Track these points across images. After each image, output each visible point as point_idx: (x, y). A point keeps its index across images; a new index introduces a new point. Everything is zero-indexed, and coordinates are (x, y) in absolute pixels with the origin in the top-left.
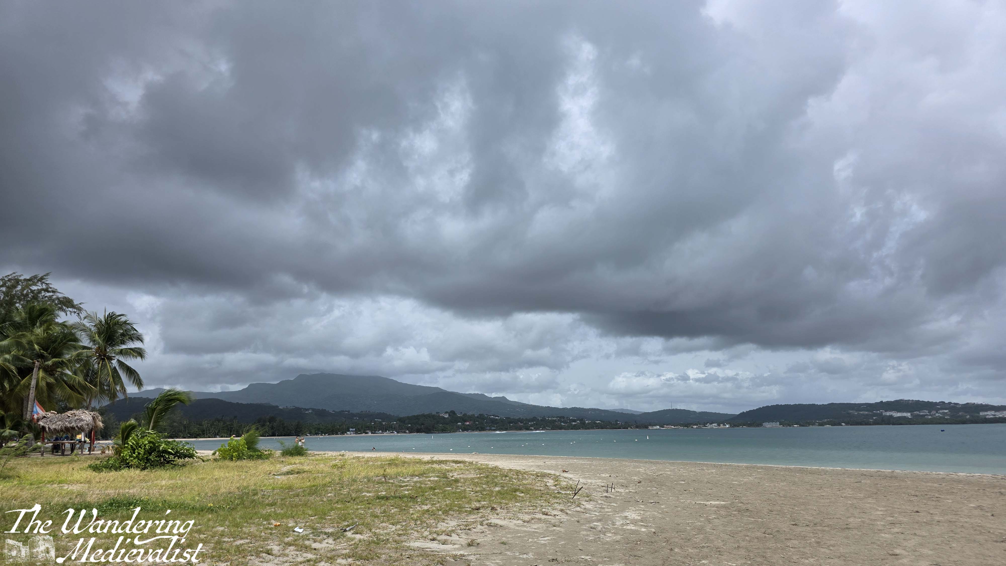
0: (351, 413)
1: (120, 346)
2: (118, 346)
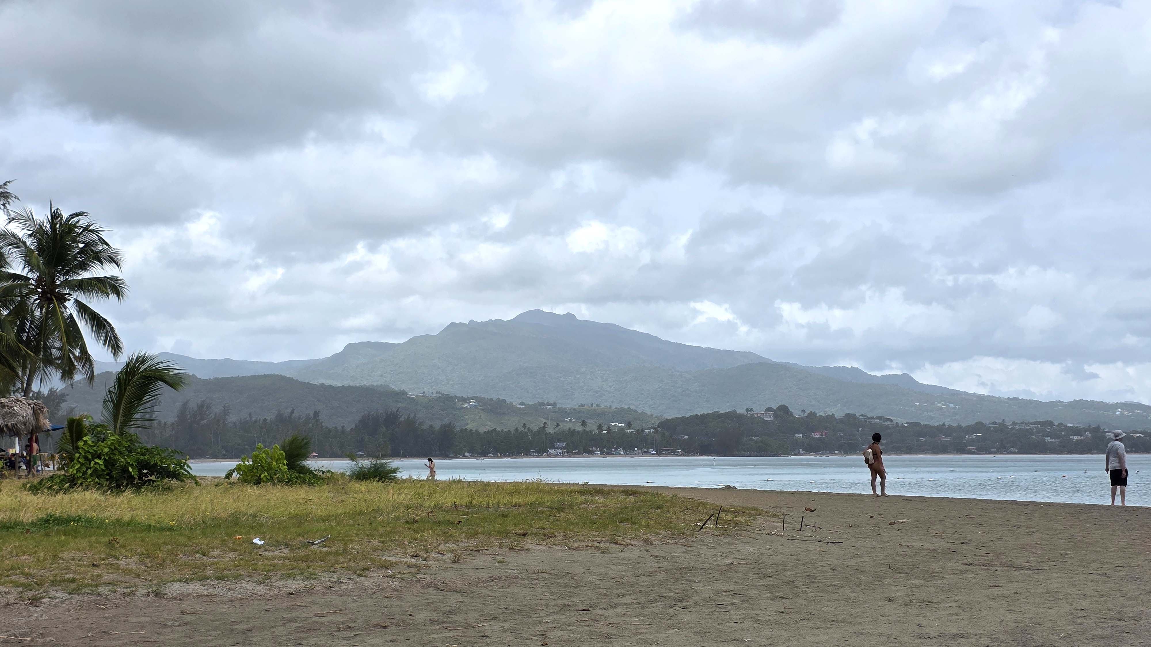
0: (560, 409)
1: (79, 274)
2: (75, 273)
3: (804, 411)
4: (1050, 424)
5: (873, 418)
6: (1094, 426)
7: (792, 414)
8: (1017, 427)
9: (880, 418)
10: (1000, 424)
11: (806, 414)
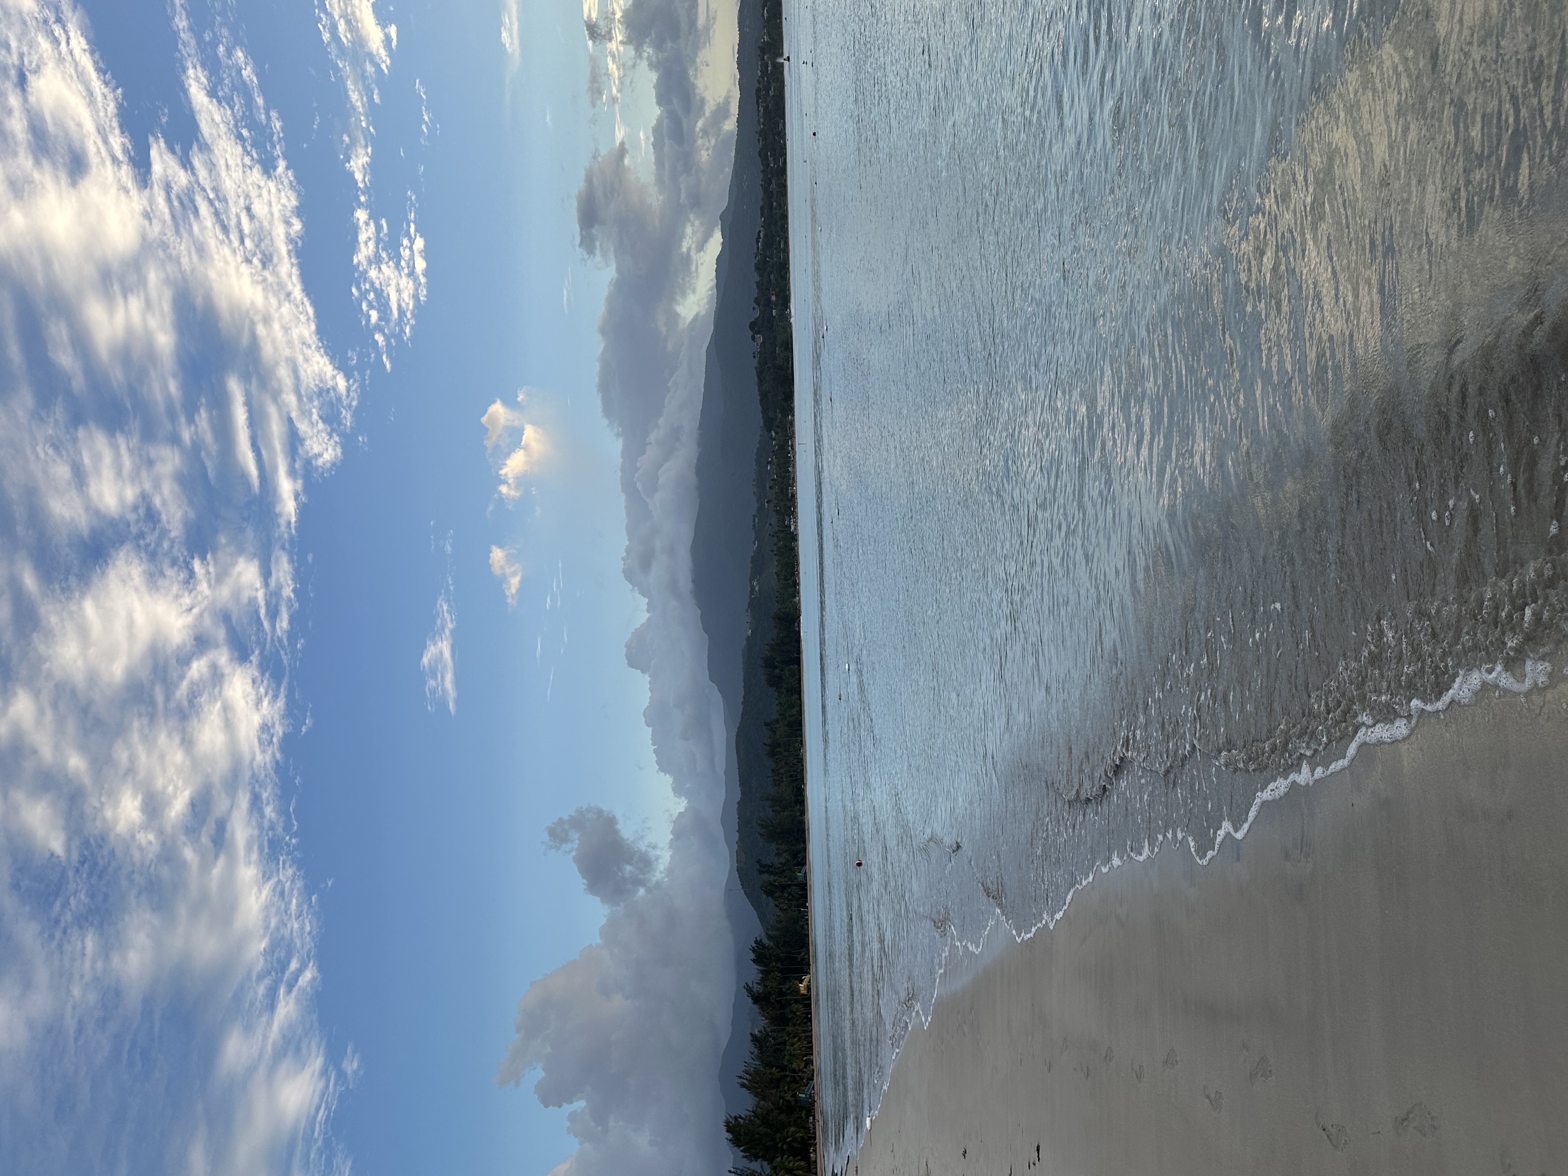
3: (754, 309)
4: (758, 90)
5: (758, 248)
6: (759, 52)
7: (756, 319)
8: (762, 120)
9: (758, 242)
10: (760, 136)
11: (756, 306)
